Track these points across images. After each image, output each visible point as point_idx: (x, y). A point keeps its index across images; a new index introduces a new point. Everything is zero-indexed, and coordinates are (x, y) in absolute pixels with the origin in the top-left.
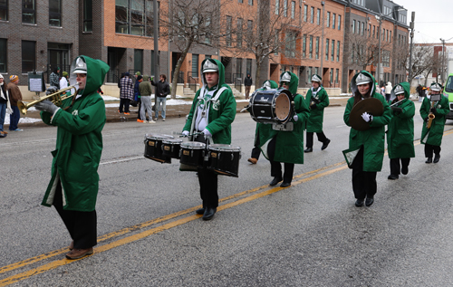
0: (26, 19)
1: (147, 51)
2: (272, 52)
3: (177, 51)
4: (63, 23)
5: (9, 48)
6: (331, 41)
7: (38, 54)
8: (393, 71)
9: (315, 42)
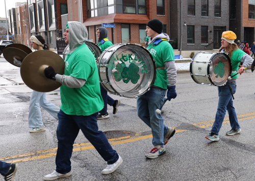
0: (203, 14)
4: (222, 15)
5: (195, 30)
7: (209, 34)
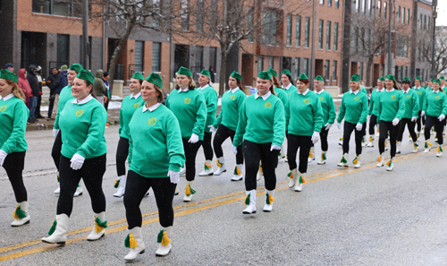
1: (75, 37)
2: (242, 38)
3: (115, 37)
6: (325, 23)
8: (413, 64)
9: (304, 24)
